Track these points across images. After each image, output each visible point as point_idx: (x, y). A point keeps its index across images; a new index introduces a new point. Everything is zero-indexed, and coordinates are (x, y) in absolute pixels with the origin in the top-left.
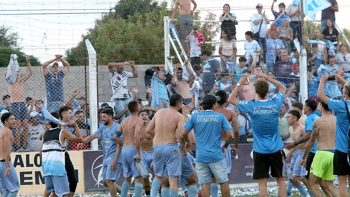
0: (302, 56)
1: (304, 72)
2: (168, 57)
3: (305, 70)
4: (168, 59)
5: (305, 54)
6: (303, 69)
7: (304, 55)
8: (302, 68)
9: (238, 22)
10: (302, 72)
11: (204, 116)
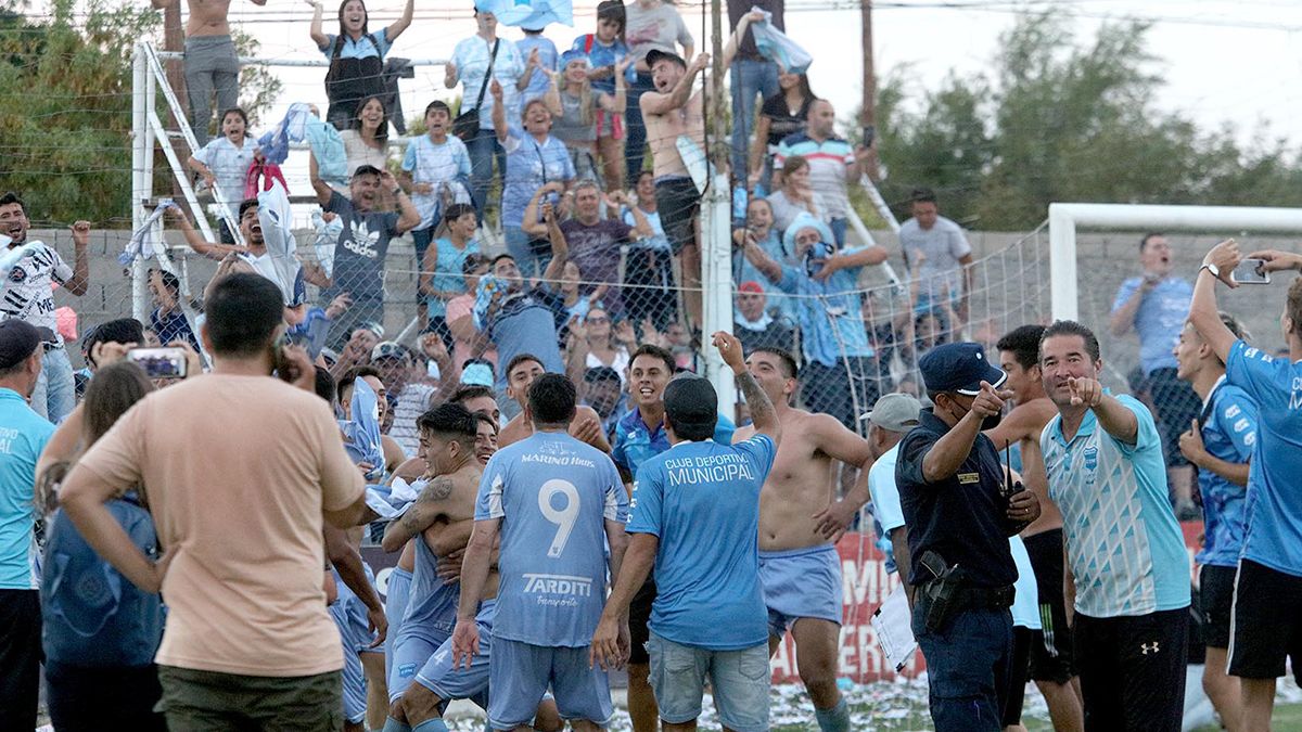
0: (712, 201)
1: (720, 265)
2: (145, 201)
3: (723, 256)
4: (146, 207)
5: (725, 192)
6: (716, 252)
7: (720, 196)
8: (713, 249)
9: (416, 69)
10: (713, 264)
11: (694, 461)
